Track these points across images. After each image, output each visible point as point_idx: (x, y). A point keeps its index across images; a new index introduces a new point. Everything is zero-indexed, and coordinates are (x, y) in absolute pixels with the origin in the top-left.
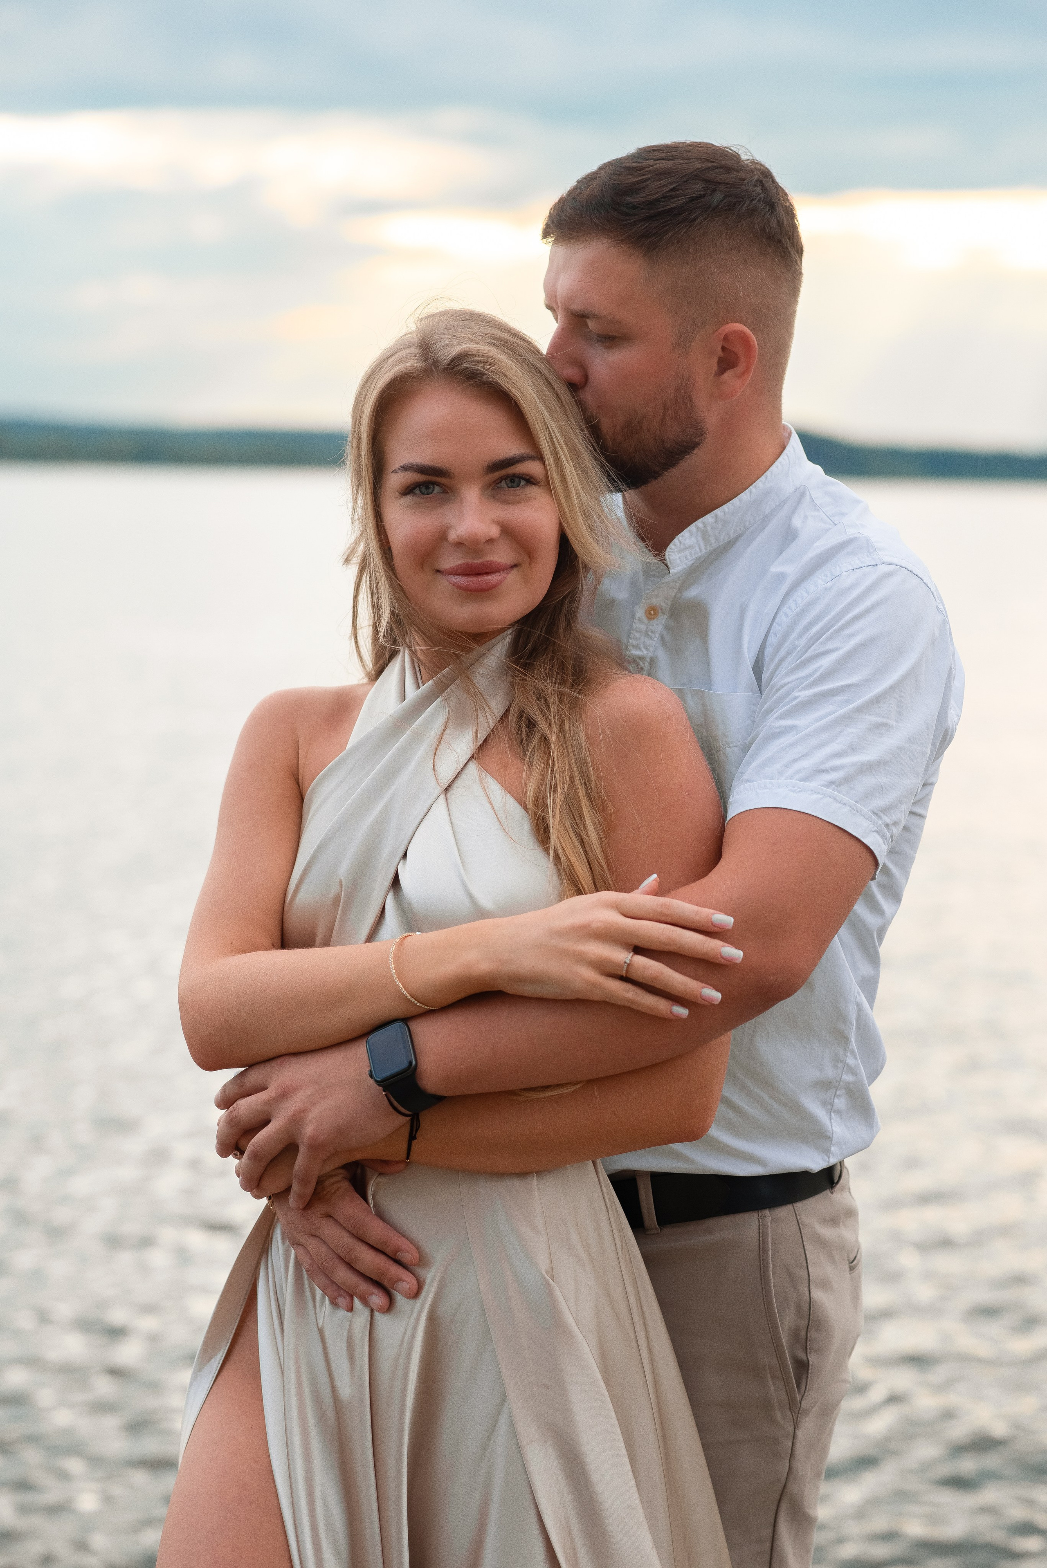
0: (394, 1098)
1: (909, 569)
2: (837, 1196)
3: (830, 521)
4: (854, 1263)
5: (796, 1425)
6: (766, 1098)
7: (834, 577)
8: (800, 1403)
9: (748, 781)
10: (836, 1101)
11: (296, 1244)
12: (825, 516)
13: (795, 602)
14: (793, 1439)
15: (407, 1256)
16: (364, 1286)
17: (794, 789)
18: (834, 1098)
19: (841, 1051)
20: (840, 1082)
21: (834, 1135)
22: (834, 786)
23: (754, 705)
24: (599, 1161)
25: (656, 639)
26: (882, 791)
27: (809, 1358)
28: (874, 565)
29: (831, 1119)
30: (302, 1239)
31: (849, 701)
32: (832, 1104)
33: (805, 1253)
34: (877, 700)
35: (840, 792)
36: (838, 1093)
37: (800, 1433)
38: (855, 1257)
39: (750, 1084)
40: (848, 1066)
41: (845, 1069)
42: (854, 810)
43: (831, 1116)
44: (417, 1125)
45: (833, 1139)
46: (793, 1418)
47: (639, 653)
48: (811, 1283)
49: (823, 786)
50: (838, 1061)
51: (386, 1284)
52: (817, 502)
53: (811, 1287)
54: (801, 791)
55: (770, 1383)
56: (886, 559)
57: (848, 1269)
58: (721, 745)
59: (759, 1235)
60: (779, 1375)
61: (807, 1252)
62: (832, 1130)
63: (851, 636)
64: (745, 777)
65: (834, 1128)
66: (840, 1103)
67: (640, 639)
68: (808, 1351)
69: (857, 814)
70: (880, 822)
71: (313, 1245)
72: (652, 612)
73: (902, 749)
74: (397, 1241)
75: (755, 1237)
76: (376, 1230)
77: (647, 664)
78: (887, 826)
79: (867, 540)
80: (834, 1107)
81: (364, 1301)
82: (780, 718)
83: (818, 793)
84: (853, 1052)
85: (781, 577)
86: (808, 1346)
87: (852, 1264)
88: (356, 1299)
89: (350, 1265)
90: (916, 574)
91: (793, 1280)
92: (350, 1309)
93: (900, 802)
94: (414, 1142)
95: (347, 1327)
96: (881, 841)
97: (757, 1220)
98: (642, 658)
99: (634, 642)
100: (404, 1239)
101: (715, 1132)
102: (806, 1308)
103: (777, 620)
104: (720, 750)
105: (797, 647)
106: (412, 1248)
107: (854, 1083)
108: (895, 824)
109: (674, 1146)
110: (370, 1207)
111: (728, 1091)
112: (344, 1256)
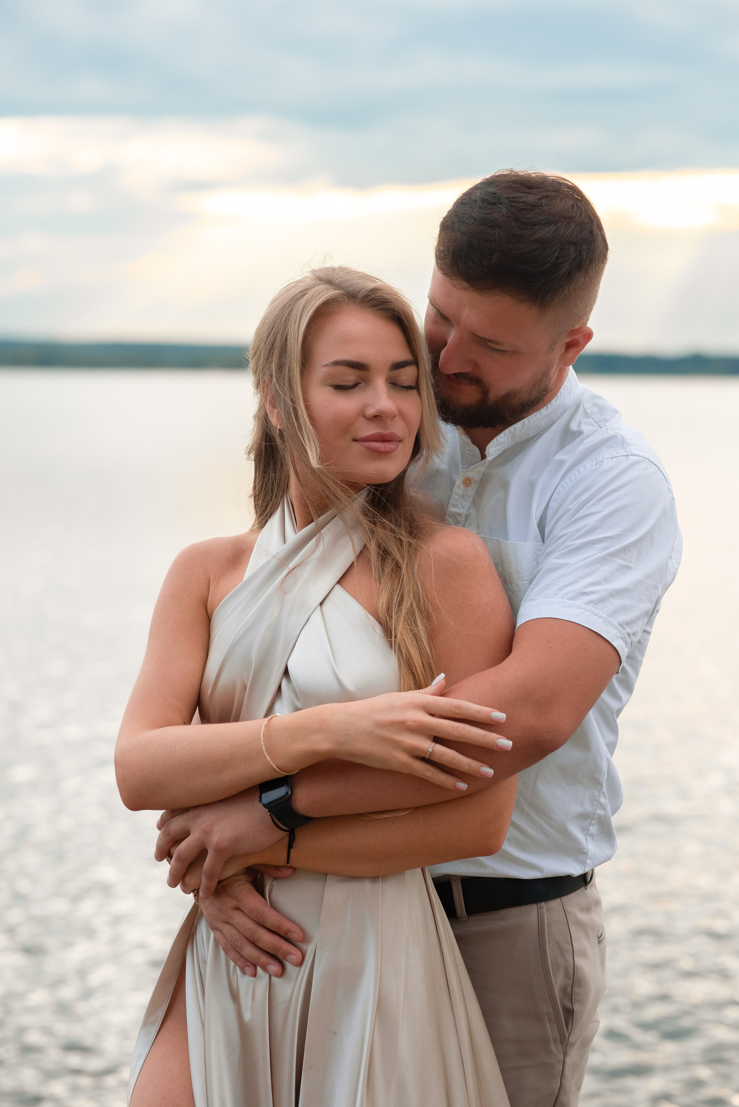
0: (275, 817)
1: (650, 460)
2: (589, 891)
3: (597, 425)
4: (601, 938)
5: (565, 1055)
6: (544, 825)
7: (597, 462)
8: (568, 1039)
9: (532, 600)
10: (591, 828)
11: (214, 929)
12: (594, 422)
13: (570, 478)
14: (563, 1064)
15: (295, 936)
16: (264, 959)
17: (565, 605)
18: (590, 826)
19: (597, 793)
20: (594, 814)
21: (589, 852)
22: (592, 604)
23: (539, 551)
24: (426, 868)
25: (470, 502)
26: (626, 610)
27: (574, 1007)
28: (626, 456)
29: (586, 841)
30: (220, 925)
31: (606, 548)
32: (588, 830)
33: (570, 933)
34: (625, 549)
35: (597, 608)
36: (593, 822)
37: (568, 1060)
38: (602, 934)
39: (533, 814)
40: (601, 804)
41: (599, 806)
42: (606, 621)
43: (587, 838)
44: (293, 839)
45: (589, 854)
46: (563, 1050)
47: (457, 510)
48: (574, 953)
49: (585, 603)
50: (594, 800)
51: (280, 956)
52: (588, 412)
53: (575, 957)
54: (569, 607)
55: (548, 1025)
56: (635, 452)
57: (597, 943)
58: (515, 579)
59: (538, 920)
60: (554, 1020)
61: (571, 932)
62: (588, 848)
63: (610, 503)
64: (530, 597)
65: (589, 847)
66: (593, 829)
67: (458, 500)
68: (573, 1001)
69: (609, 624)
70: (624, 631)
71: (227, 929)
72: (468, 482)
73: (640, 582)
74: (288, 925)
75: (536, 922)
76: (272, 918)
77: (463, 519)
78: (629, 635)
79: (622, 438)
80: (589, 832)
81: (264, 969)
82: (557, 558)
83: (582, 608)
84: (604, 794)
85: (562, 463)
86: (573, 998)
87: (600, 939)
88: (259, 968)
89: (254, 944)
90: (655, 463)
91: (562, 952)
92: (255, 975)
93: (639, 619)
94: (292, 850)
95: (252, 988)
96: (624, 645)
97: (536, 910)
98: (460, 514)
99: (454, 503)
100: (292, 924)
101: (507, 847)
102: (571, 972)
103: (557, 490)
104: (513, 583)
105: (569, 510)
106: (298, 930)
107: (604, 816)
108: (634, 634)
109: (479, 858)
110: (267, 902)
111: (516, 817)
112: (250, 936)
